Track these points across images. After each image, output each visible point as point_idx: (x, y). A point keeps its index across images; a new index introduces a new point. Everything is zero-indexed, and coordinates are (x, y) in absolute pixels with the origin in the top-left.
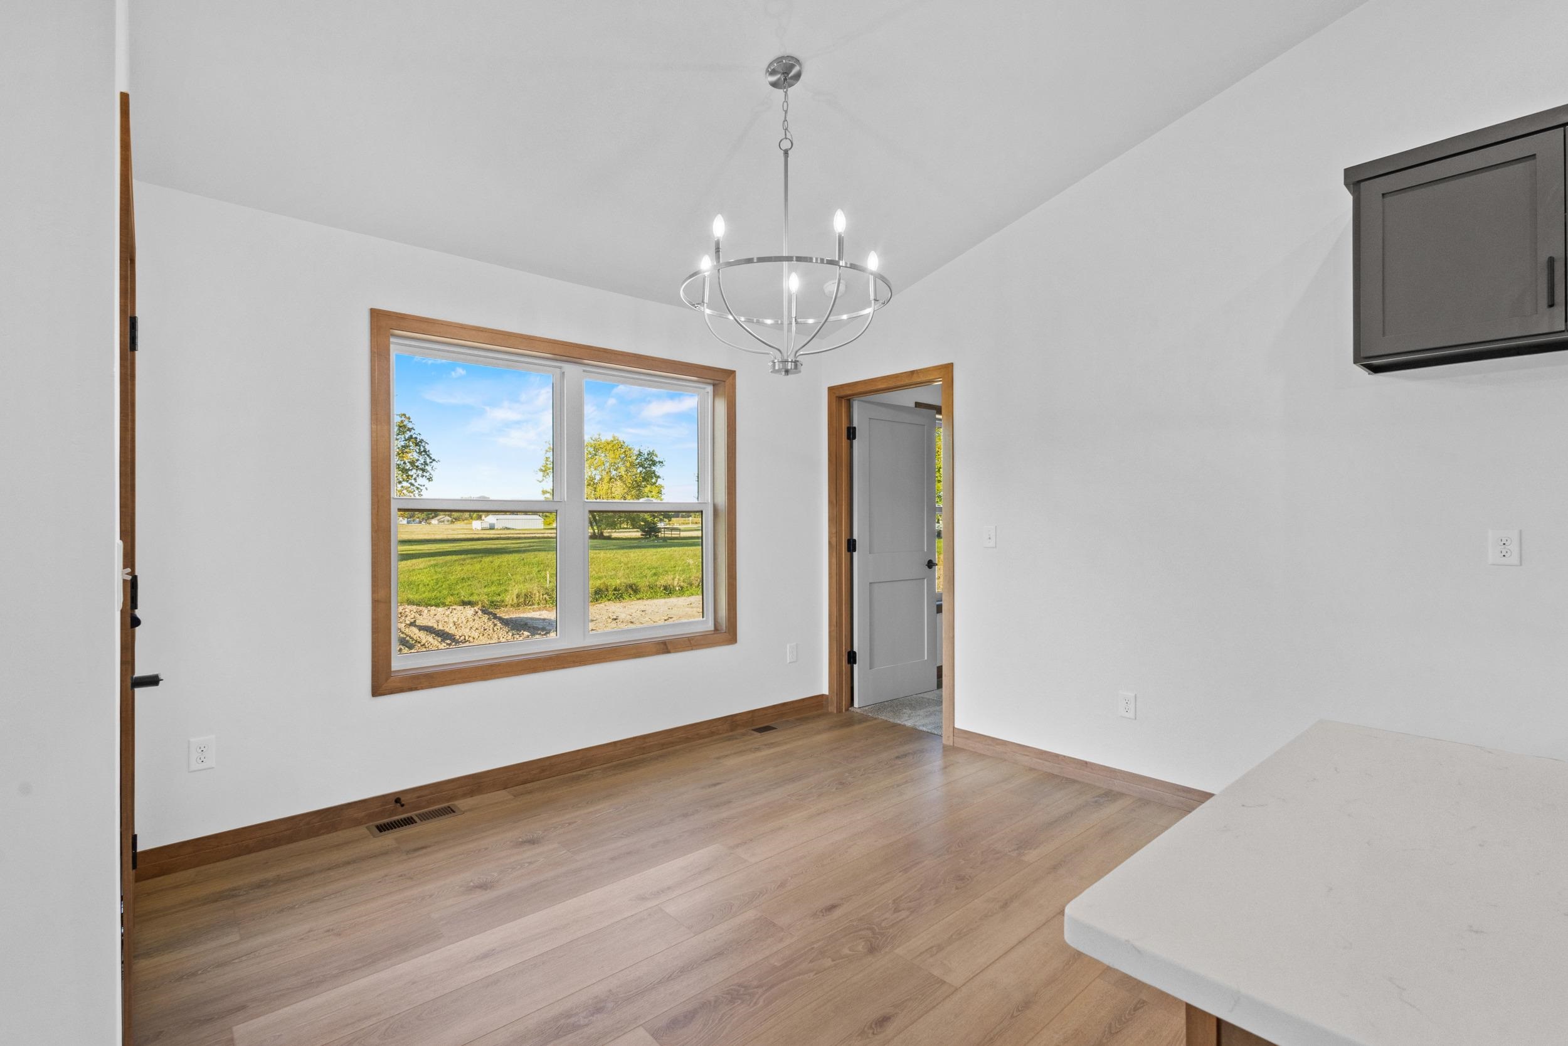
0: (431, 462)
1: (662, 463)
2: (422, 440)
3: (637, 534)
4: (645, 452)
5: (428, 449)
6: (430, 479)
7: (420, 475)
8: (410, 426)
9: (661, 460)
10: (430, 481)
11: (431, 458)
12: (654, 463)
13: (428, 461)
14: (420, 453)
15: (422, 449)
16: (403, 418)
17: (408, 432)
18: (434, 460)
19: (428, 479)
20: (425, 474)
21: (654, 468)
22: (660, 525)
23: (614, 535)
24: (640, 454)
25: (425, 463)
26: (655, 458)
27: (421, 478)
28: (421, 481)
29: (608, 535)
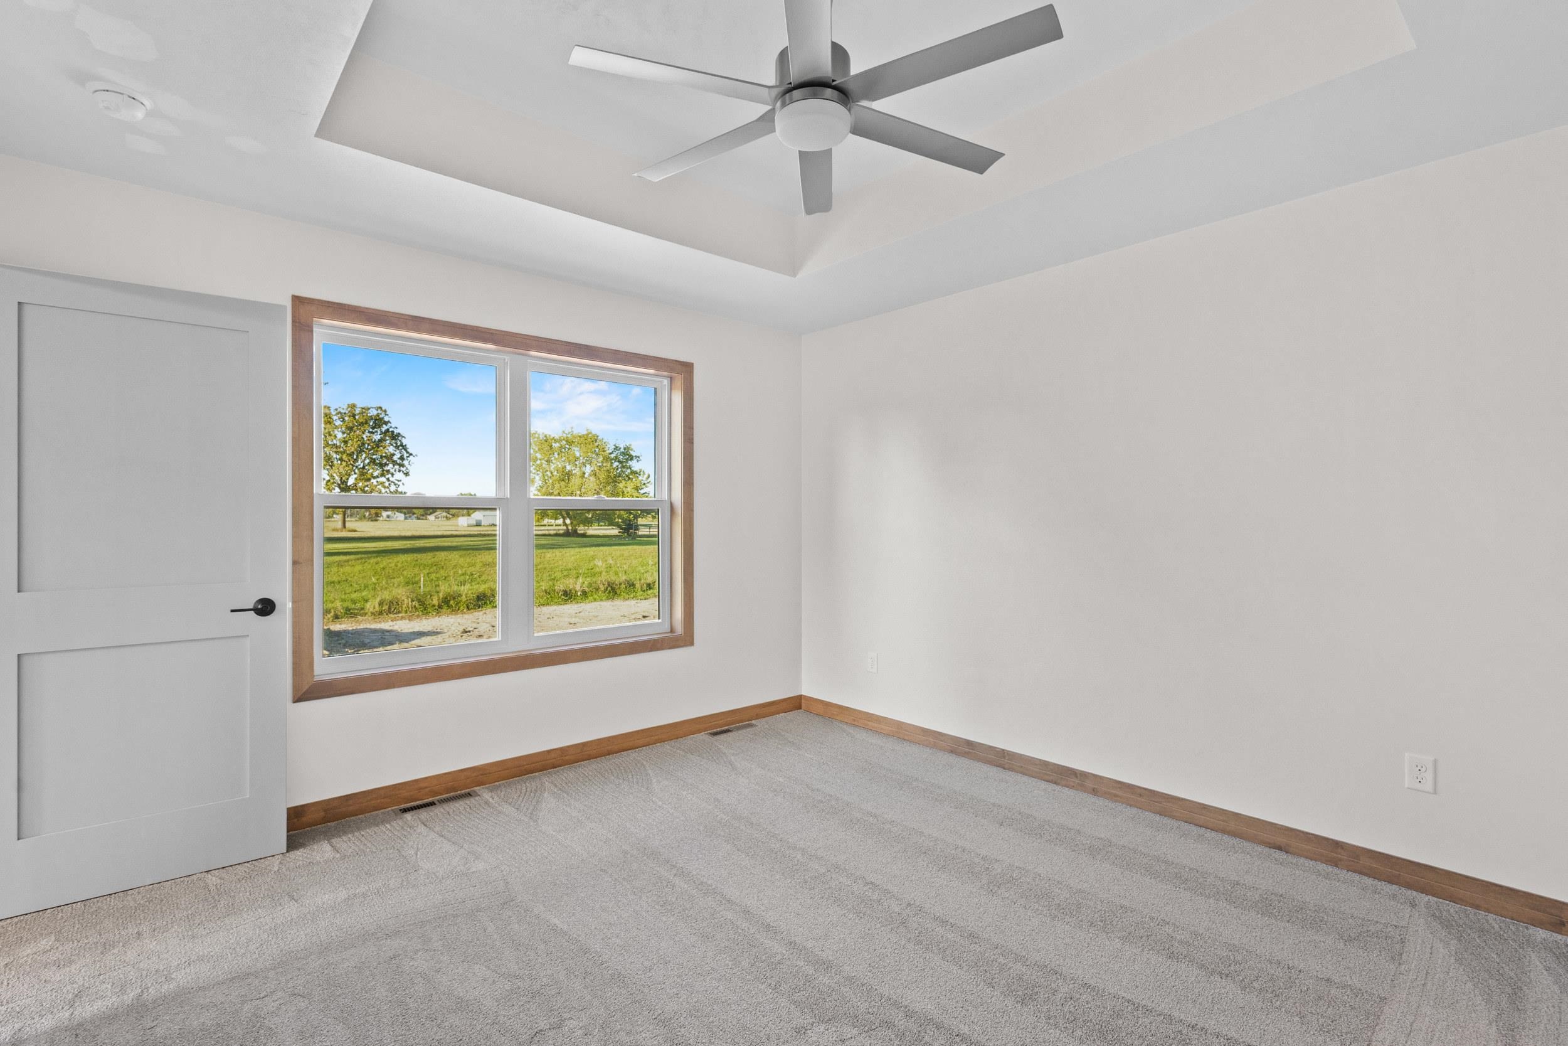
0: (408, 457)
1: (639, 457)
2: (399, 434)
3: (615, 531)
4: (622, 446)
5: (404, 442)
6: (407, 474)
7: (397, 470)
8: (386, 419)
9: (638, 455)
10: (406, 476)
11: (407, 452)
12: (631, 458)
13: (406, 455)
14: (397, 447)
15: (399, 443)
16: (379, 411)
17: (384, 426)
18: (411, 454)
19: (405, 474)
20: (402, 468)
21: (630, 463)
22: (640, 521)
23: (590, 532)
24: (616, 448)
25: (402, 458)
26: (632, 453)
27: (398, 473)
28: (399, 476)
29: (582, 532)
